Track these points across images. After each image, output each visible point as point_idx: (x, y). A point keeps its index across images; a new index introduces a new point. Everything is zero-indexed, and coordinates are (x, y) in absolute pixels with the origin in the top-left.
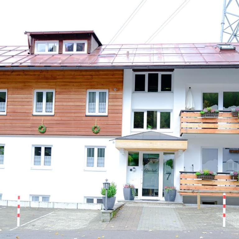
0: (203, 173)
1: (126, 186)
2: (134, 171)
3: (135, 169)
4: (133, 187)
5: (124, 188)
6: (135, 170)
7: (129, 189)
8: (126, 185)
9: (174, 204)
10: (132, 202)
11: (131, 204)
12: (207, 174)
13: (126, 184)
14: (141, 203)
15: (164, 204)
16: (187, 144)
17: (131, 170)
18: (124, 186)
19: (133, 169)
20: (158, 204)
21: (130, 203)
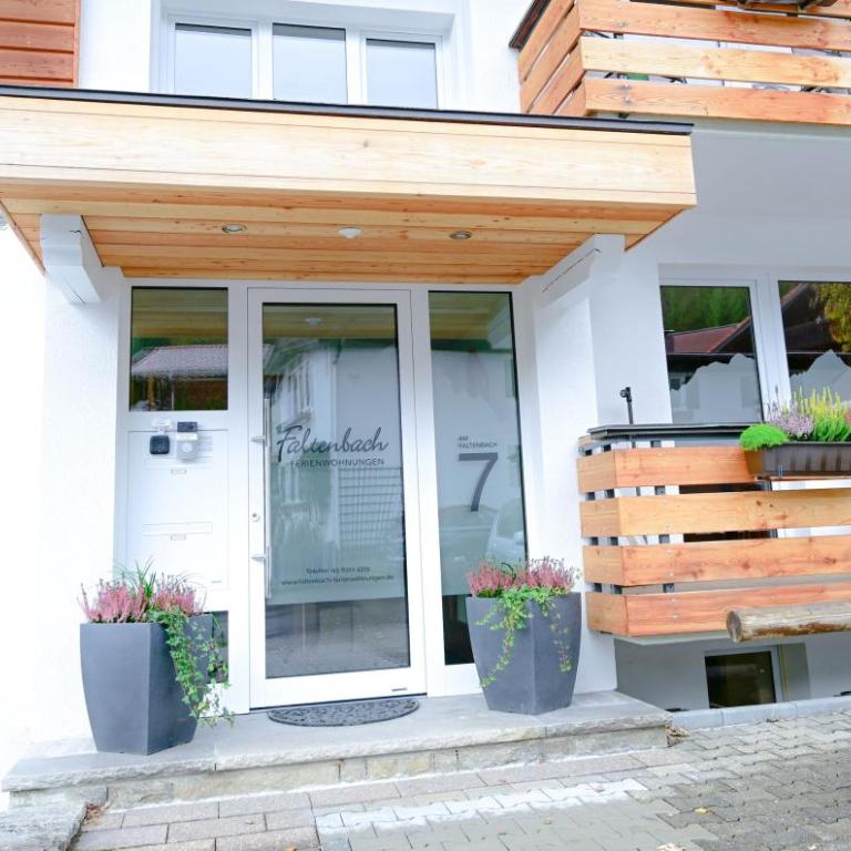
0: (807, 428)
1: (103, 602)
2: (188, 448)
3: (193, 436)
4: (183, 601)
5: (84, 620)
6: (197, 445)
7: (143, 631)
8: (113, 594)
9: (592, 741)
10: (179, 772)
11: (169, 793)
12: (837, 437)
13: (109, 578)
14: (273, 776)
15: (505, 752)
16: (687, 161)
17: (160, 446)
18: (93, 596)
19: (176, 437)
20: (450, 759)
21: (157, 784)
